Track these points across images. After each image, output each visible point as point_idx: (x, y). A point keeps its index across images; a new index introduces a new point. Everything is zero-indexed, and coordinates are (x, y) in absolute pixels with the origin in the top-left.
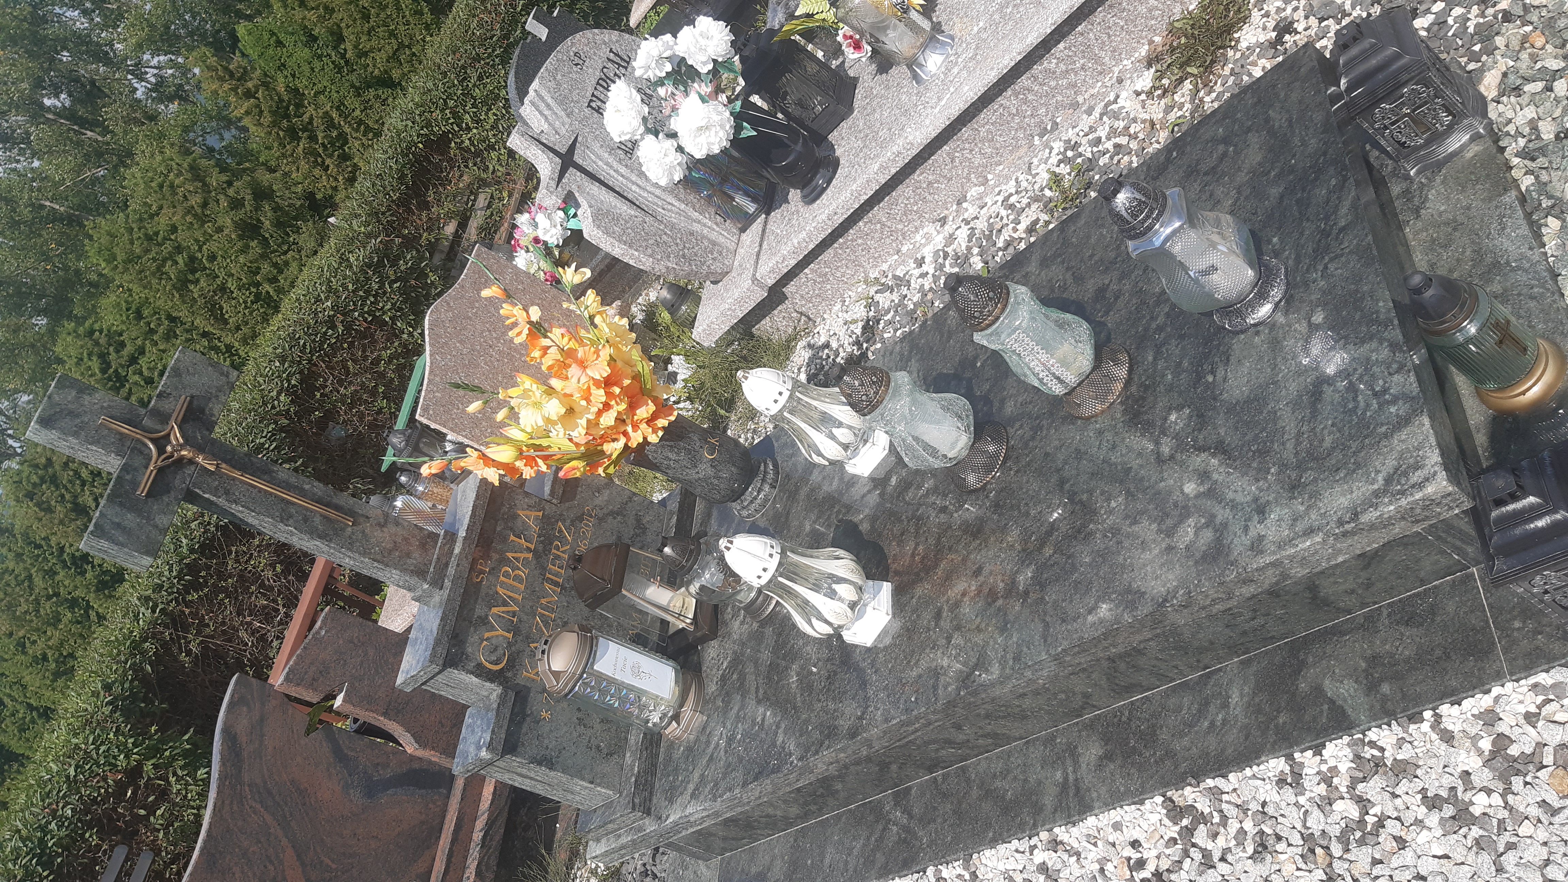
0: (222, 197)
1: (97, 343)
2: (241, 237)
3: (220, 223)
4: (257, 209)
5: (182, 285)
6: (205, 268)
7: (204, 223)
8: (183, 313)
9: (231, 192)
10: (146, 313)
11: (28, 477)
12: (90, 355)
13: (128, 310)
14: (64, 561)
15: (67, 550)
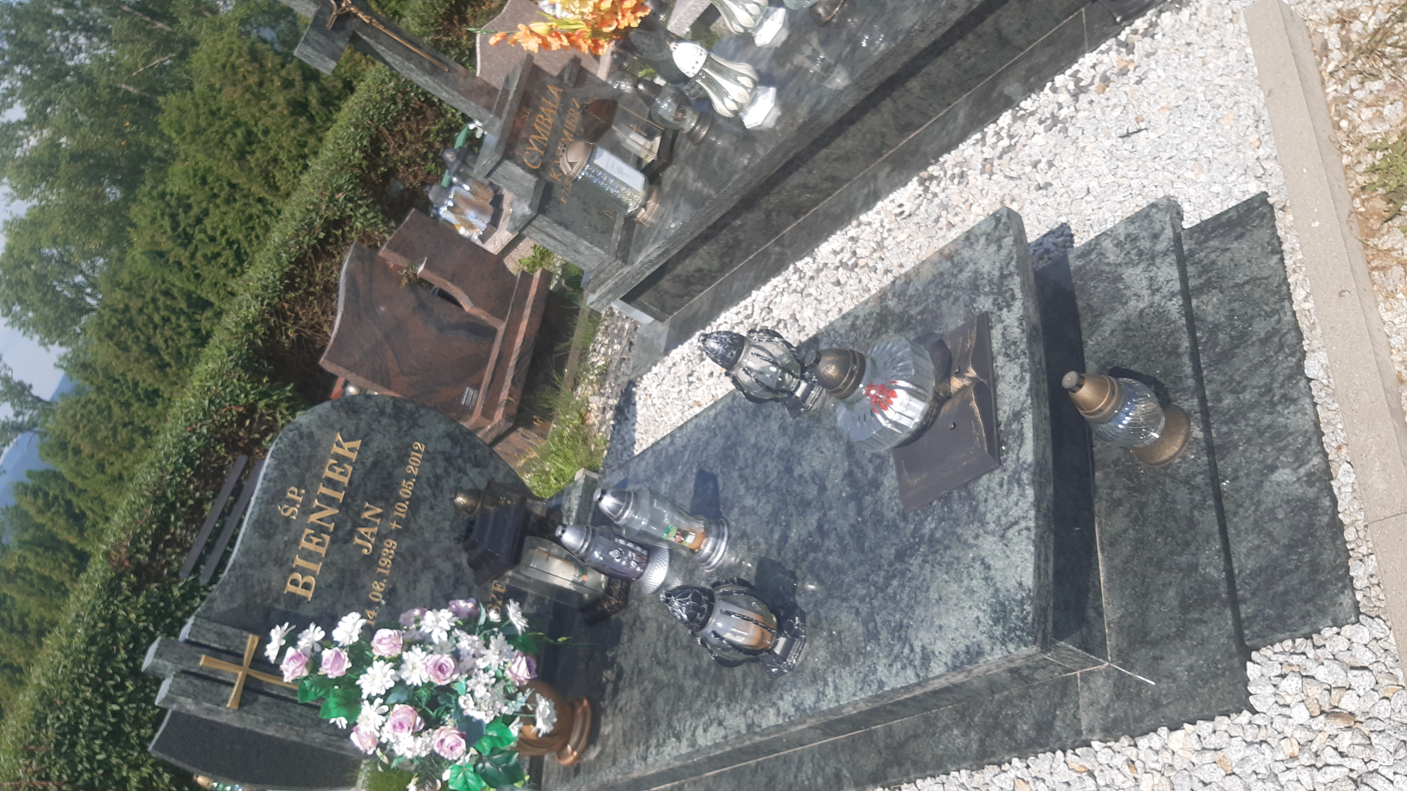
0: (276, 78)
1: (168, 205)
2: (292, 114)
3: (274, 99)
4: (306, 88)
5: (241, 155)
6: (260, 141)
7: (260, 100)
8: (241, 180)
9: (283, 73)
10: (210, 179)
11: (109, 321)
12: (163, 215)
13: (195, 176)
14: (138, 395)
15: (141, 384)
